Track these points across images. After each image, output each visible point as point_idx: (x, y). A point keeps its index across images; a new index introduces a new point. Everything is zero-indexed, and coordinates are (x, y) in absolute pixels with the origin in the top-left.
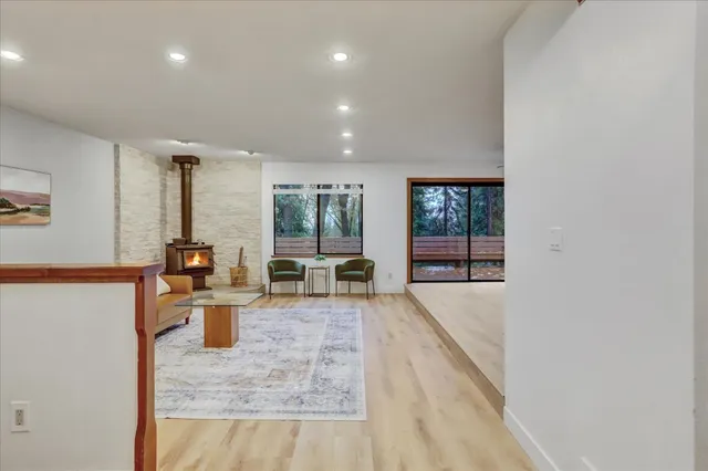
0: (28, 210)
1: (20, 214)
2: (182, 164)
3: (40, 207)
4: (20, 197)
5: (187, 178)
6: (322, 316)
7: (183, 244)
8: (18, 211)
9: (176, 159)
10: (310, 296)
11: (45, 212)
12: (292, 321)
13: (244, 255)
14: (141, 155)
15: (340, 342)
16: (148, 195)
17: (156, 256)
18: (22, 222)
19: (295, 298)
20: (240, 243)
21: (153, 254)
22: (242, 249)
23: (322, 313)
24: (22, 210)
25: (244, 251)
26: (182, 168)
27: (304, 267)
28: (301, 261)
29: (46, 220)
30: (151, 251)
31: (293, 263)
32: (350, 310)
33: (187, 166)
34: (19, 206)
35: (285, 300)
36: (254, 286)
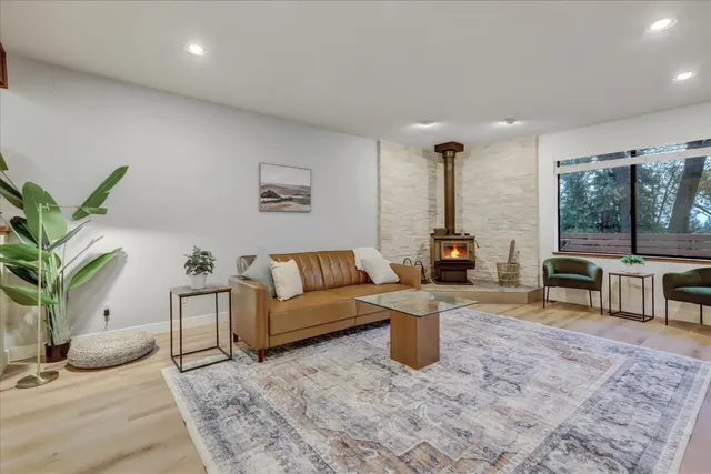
0: (291, 199)
1: (283, 203)
2: (444, 152)
3: (302, 197)
4: (284, 189)
5: (450, 166)
6: (611, 355)
7: (447, 234)
8: (282, 200)
9: (439, 148)
10: (611, 313)
11: (307, 201)
12: (547, 352)
13: (516, 250)
14: (406, 149)
15: (614, 432)
16: (413, 187)
17: (423, 245)
18: (286, 209)
19: (582, 314)
20: (513, 235)
21: (420, 244)
22: (513, 243)
23: (616, 350)
24: (286, 199)
25: (517, 245)
26: (445, 157)
27: (600, 272)
28: (596, 262)
29: (306, 208)
30: (417, 240)
31: (585, 264)
32: (687, 360)
33: (449, 154)
34: (283, 197)
35: (566, 312)
36: (528, 287)
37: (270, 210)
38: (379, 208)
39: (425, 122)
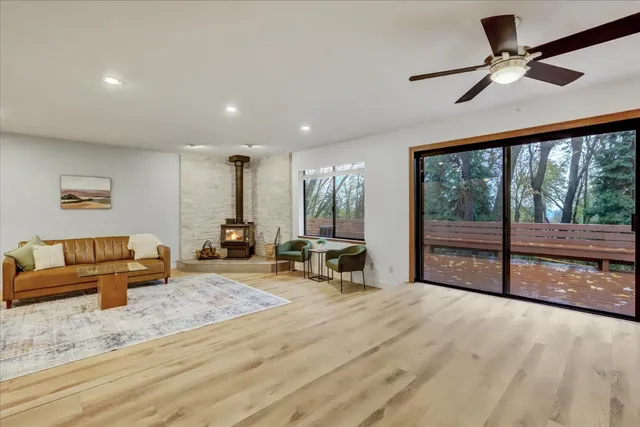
0: (91, 200)
1: (83, 203)
2: (235, 162)
3: (102, 198)
4: (84, 193)
5: (240, 173)
7: (237, 222)
8: (83, 200)
9: (232, 159)
11: (107, 201)
16: (216, 187)
18: (87, 207)
24: (86, 200)
26: (236, 166)
33: (239, 163)
34: (84, 198)
37: (69, 208)
38: (180, 204)
39: (192, 145)
